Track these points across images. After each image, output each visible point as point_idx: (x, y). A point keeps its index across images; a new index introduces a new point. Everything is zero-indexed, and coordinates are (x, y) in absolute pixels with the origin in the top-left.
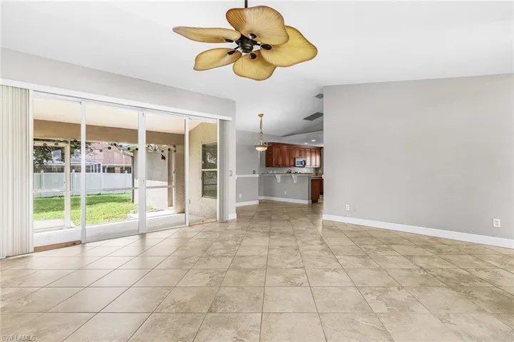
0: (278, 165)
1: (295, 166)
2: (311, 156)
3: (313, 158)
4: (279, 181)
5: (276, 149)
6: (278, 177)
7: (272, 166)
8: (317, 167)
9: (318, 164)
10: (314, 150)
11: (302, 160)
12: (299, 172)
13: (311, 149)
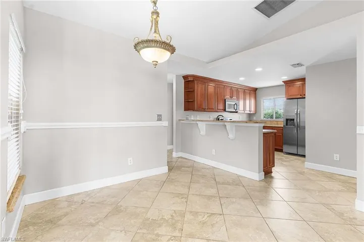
0: (202, 109)
1: (225, 110)
2: (245, 99)
3: (248, 102)
4: (203, 132)
5: (200, 86)
6: (202, 126)
7: (194, 110)
8: (251, 112)
9: (253, 109)
10: (249, 92)
11: (235, 103)
12: (229, 119)
13: (245, 89)
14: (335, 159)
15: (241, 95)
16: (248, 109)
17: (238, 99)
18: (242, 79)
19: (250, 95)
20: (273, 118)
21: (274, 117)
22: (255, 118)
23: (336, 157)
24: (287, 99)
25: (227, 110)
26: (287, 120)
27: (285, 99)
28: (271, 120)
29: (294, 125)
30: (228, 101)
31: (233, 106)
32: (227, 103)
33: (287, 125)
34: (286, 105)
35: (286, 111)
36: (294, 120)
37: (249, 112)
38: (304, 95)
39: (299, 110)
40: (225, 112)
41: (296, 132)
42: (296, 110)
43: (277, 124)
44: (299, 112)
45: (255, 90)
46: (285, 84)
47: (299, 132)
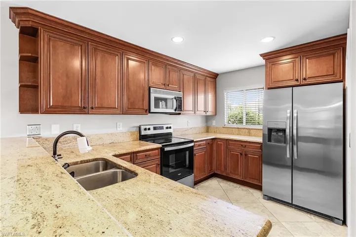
3: (201, 97)
8: (209, 114)
9: (210, 109)
10: (203, 78)
11: (173, 97)
12: (165, 126)
13: (195, 74)
16: (201, 107)
17: (182, 89)
19: (205, 85)
20: (242, 123)
21: (244, 122)
22: (214, 123)
24: (269, 89)
25: (152, 111)
26: (270, 130)
28: (239, 126)
29: (285, 142)
30: (156, 92)
32: (153, 96)
33: (270, 140)
34: (268, 101)
35: (267, 111)
36: (284, 131)
37: (204, 114)
38: (305, 79)
39: (295, 111)
40: (149, 114)
41: (288, 156)
42: (289, 111)
43: (250, 135)
44: (295, 115)
45: (215, 76)
46: (266, 60)
47: (295, 157)
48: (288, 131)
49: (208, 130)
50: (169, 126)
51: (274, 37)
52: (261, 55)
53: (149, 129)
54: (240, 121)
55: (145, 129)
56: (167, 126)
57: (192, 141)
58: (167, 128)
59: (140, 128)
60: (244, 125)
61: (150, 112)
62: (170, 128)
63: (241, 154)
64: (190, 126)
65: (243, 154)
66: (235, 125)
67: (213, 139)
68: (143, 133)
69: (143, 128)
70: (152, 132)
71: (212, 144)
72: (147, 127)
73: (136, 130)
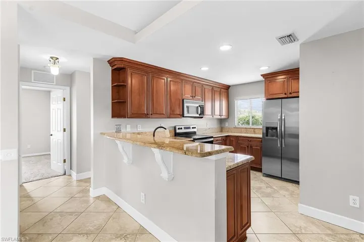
1: (182, 115)
2: (213, 100)
8: (223, 117)
9: (224, 113)
10: (219, 90)
11: (198, 105)
12: (192, 127)
13: (213, 87)
14: (351, 204)
15: (208, 95)
16: (217, 112)
17: (203, 99)
18: (205, 69)
19: (220, 94)
20: (249, 124)
21: (251, 123)
22: (227, 125)
23: (354, 201)
24: (267, 99)
25: (185, 116)
26: (267, 129)
27: (264, 99)
28: (247, 126)
29: (277, 136)
30: (187, 103)
31: (195, 110)
32: (185, 105)
33: (267, 135)
34: (266, 107)
35: (266, 115)
36: (277, 128)
37: (219, 117)
38: (291, 93)
39: (283, 115)
40: (183, 118)
41: (279, 145)
42: (279, 115)
43: (255, 133)
44: (283, 118)
45: (227, 88)
46: (265, 78)
47: (283, 146)
48: (278, 129)
49: (222, 130)
50: (194, 126)
51: (269, 67)
52: (262, 75)
53: (181, 128)
54: (248, 123)
55: (179, 129)
56: (193, 126)
57: (212, 137)
58: (193, 128)
59: (175, 128)
60: (251, 126)
61: (183, 117)
62: (195, 128)
63: (248, 147)
64: (208, 127)
65: (249, 146)
66: (244, 126)
67: (226, 136)
68: (178, 131)
69: (177, 127)
70: (183, 131)
71: (226, 140)
72: (180, 127)
73: (172, 129)
